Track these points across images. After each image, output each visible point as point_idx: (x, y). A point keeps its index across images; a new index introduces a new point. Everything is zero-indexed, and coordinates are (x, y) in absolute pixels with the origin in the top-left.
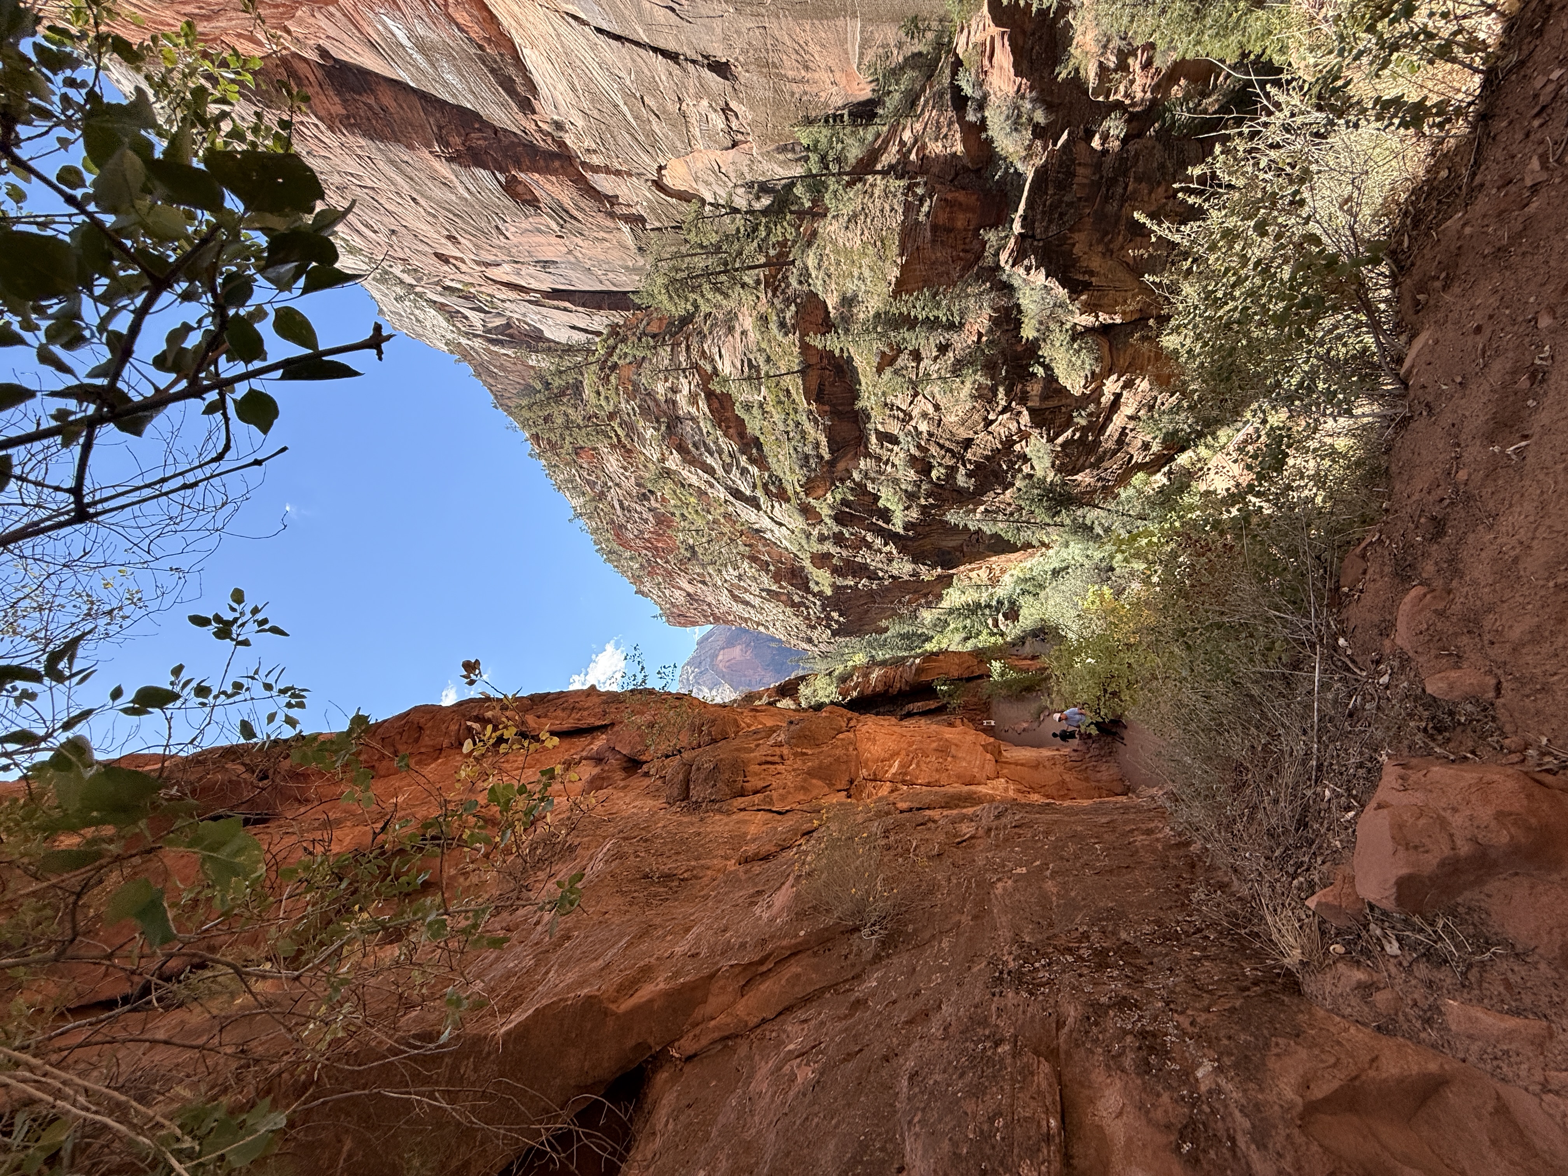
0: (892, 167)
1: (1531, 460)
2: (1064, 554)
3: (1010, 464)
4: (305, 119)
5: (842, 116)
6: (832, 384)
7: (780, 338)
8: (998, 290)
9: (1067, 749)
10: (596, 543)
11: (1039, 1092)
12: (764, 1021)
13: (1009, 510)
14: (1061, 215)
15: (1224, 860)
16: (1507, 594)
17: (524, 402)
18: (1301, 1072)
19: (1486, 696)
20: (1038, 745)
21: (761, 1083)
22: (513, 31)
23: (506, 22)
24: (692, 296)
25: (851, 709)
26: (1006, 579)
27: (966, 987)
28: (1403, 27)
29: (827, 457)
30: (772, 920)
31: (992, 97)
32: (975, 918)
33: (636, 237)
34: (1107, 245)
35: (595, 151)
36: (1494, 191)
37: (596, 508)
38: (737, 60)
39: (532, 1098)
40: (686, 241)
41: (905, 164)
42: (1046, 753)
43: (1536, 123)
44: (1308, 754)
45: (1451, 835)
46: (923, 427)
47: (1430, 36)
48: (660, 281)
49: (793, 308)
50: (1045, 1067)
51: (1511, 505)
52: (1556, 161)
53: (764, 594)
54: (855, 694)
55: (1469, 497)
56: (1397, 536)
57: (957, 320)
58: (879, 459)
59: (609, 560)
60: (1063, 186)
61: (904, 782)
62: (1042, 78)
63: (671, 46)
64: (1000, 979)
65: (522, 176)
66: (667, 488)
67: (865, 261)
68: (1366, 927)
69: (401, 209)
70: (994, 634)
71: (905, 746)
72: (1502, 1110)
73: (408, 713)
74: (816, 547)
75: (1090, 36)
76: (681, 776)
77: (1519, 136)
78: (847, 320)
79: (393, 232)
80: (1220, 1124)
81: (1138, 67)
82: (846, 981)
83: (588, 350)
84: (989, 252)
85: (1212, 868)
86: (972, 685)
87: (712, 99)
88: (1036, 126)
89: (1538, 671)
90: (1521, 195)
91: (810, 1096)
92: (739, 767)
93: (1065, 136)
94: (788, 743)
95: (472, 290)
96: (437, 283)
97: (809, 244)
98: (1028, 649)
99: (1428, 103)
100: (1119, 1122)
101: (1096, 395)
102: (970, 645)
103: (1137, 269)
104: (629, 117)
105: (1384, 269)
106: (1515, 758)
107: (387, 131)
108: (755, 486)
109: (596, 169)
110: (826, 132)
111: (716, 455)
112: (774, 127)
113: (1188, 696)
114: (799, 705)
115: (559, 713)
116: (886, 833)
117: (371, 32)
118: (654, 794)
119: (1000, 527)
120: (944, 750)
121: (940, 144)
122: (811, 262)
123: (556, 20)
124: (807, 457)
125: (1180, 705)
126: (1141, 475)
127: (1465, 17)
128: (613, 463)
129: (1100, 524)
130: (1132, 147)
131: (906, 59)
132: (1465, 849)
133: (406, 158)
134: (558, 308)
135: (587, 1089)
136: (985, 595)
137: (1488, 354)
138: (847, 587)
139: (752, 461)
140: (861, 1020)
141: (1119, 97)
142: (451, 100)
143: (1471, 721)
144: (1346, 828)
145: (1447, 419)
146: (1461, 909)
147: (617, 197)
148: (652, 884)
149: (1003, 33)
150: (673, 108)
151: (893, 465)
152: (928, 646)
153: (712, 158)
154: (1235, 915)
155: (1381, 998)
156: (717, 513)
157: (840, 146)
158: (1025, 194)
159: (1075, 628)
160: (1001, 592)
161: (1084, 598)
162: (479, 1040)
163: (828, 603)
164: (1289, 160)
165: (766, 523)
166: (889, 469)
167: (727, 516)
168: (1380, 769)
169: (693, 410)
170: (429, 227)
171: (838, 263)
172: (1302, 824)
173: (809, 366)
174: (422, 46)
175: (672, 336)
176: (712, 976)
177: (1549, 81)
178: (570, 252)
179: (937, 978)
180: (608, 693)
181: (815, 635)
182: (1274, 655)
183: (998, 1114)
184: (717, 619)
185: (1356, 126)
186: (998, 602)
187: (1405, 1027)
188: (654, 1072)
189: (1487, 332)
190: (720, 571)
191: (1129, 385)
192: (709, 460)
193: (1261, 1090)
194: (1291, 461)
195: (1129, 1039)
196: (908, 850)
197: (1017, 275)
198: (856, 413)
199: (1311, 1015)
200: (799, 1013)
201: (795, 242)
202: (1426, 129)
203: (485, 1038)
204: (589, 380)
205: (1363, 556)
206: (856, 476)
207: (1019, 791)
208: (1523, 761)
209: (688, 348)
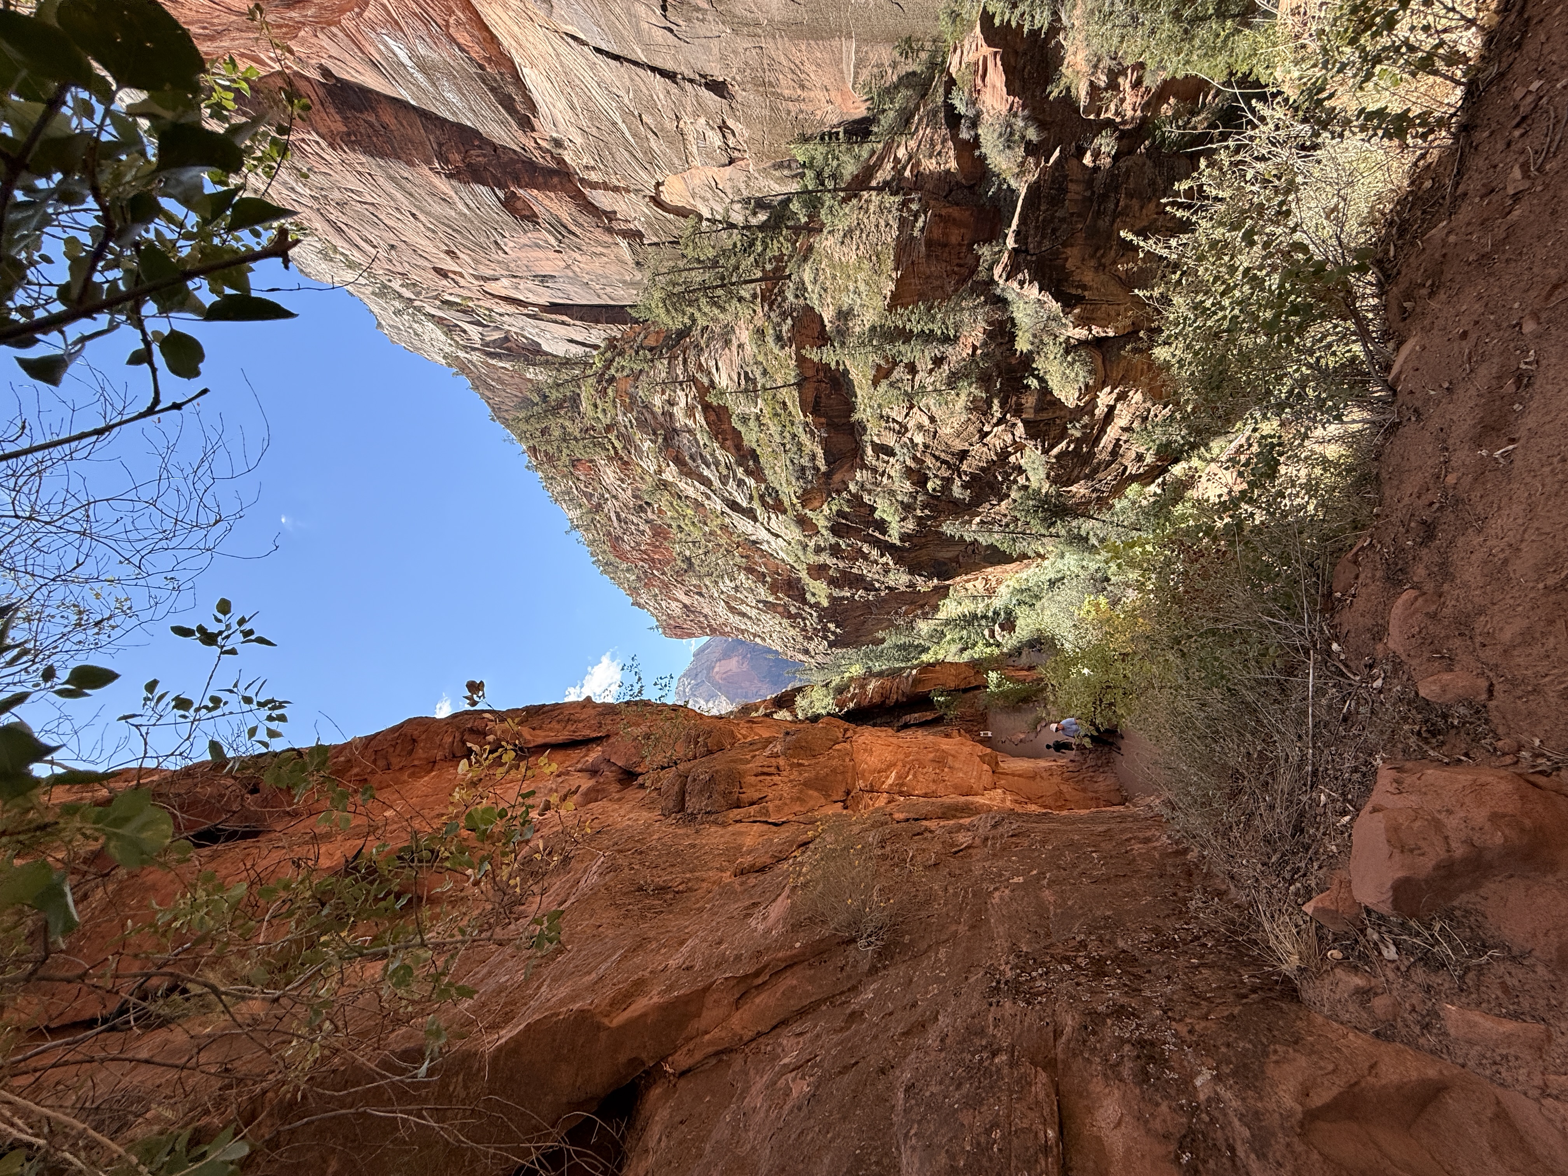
0: (887, 184)
1: (1518, 463)
2: (1060, 564)
3: (1006, 476)
4: (306, 136)
5: (837, 133)
6: (828, 397)
7: (776, 351)
8: (993, 303)
9: (1064, 759)
10: (592, 555)
11: (1037, 1103)
12: (759, 1034)
13: (1004, 521)
14: (1054, 231)
15: (1220, 868)
16: (1498, 596)
17: (521, 415)
18: (1301, 1079)
19: (1479, 698)
20: (1036, 756)
21: (756, 1098)
22: (513, 51)
23: (507, 42)
24: (689, 310)
25: (848, 721)
26: (1002, 589)
27: (963, 997)
28: (1385, 40)
29: (823, 468)
30: (769, 931)
31: (985, 115)
32: (972, 927)
33: (634, 252)
34: (1099, 259)
35: (593, 168)
36: (1477, 200)
37: (593, 520)
38: (734, 79)
39: (523, 1114)
40: (683, 256)
41: (900, 180)
42: (1043, 764)
43: (1517, 133)
44: (1303, 759)
45: (1446, 838)
46: (919, 439)
47: (1412, 49)
48: (657, 295)
49: (789, 321)
50: (1043, 1077)
51: (1499, 508)
52: (1538, 170)
53: (761, 605)
54: (852, 705)
55: (1458, 501)
56: (1388, 540)
57: (952, 333)
58: (874, 470)
59: (605, 572)
60: (1056, 201)
61: (901, 793)
62: (1033, 96)
63: (669, 65)
64: (997, 989)
65: (520, 192)
66: (664, 500)
67: (861, 276)
68: (1363, 931)
69: (400, 225)
70: (991, 645)
71: (901, 756)
72: (1502, 1116)
73: (402, 725)
74: (813, 559)
75: (1081, 56)
76: (676, 788)
77: (1500, 146)
78: (842, 333)
79: (393, 247)
80: (1219, 1133)
81: (1128, 86)
82: (842, 993)
83: (586, 364)
84: (983, 266)
85: (1209, 875)
86: (970, 695)
87: (709, 117)
88: (1029, 143)
89: (1529, 673)
90: (1503, 203)
91: (805, 1110)
92: (735, 779)
93: (1057, 153)
94: (784, 754)
95: (470, 304)
96: (436, 298)
97: (805, 259)
98: (1024, 660)
99: (1411, 115)
100: (1118, 1133)
101: (1089, 408)
102: (966, 656)
103: (1129, 282)
104: (627, 134)
105: (1370, 277)
106: (1508, 760)
107: (388, 148)
108: (751, 498)
109: (594, 186)
110: (822, 149)
111: (713, 467)
112: (771, 144)
113: (1184, 704)
114: (796, 716)
115: (554, 724)
116: (882, 843)
117: (373, 51)
118: (649, 806)
119: (996, 538)
120: (940, 761)
121: (934, 161)
122: (807, 276)
123: (556, 41)
124: (803, 469)
125: (1175, 713)
126: (1135, 486)
127: (1445, 31)
128: (610, 475)
129: (1095, 535)
130: (1123, 164)
131: (900, 79)
132: (1459, 851)
133: (406, 175)
134: (556, 322)
135: (579, 1106)
136: (981, 605)
137: (1475, 358)
138: (843, 598)
139: (748, 472)
140: (857, 1032)
141: (1109, 115)
142: (451, 118)
143: (1464, 724)
144: (1342, 833)
145: (1435, 424)
146: (1458, 913)
147: (615, 212)
148: (648, 896)
149: (996, 53)
150: (671, 126)
151: (889, 477)
152: (925, 658)
153: (709, 174)
154: (1233, 923)
155: (1380, 1004)
156: (714, 524)
157: (835, 163)
158: (1018, 209)
159: (1071, 637)
160: (997, 603)
161: (1080, 608)
162: (469, 1057)
163: (825, 614)
164: (1274, 172)
165: (763, 534)
166: (885, 480)
167: (724, 527)
168: (1375, 773)
169: (690, 423)
170: (428, 242)
171: (834, 277)
172: (1299, 829)
173: (806, 379)
174: (423, 66)
175: (669, 349)
176: (706, 989)
177: (1530, 92)
178: (568, 267)
179: (934, 989)
180: (604, 705)
181: (811, 647)
182: (1267, 661)
183: (995, 1125)
184: (713, 631)
185: (1341, 136)
186: (994, 613)
187: (1404, 1032)
188: (648, 1088)
189: (1472, 337)
190: (716, 582)
191: (1121, 397)
192: (706, 472)
193: (1261, 1098)
194: (1283, 469)
195: (1127, 1048)
196: (905, 860)
197: (1011, 289)
198: (853, 425)
199: (1310, 1022)
200: (794, 1027)
201: (791, 257)
202: (1410, 141)
203: (476, 1054)
204: (586, 392)
205: (1355, 562)
206: (852, 487)
207: (1016, 801)
208: (1516, 763)
209: (685, 361)
